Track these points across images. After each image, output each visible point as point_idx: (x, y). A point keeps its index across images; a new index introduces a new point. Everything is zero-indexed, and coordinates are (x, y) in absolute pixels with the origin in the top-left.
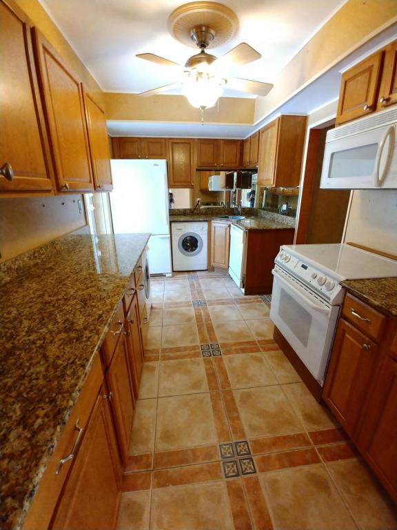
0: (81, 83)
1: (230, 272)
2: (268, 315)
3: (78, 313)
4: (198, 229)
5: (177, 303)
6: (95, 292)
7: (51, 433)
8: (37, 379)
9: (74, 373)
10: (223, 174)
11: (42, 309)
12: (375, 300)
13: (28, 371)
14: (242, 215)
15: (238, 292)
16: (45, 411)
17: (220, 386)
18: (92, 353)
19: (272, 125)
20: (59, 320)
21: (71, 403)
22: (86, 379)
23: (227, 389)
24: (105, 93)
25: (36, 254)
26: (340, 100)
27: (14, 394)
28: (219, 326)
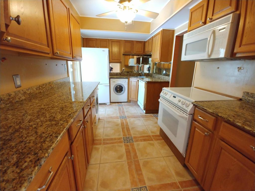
0: (69, 8)
1: (138, 103)
2: (156, 123)
3: (58, 113)
4: (123, 82)
5: (112, 117)
6: (68, 104)
7: (32, 170)
8: (29, 143)
9: (51, 140)
10: (135, 57)
11: (39, 111)
12: (210, 110)
13: (25, 139)
14: (144, 76)
15: (142, 112)
16: (30, 159)
17: (132, 158)
18: (63, 131)
19: (158, 34)
20: (47, 116)
21: (47, 155)
22: (57, 143)
23: (136, 159)
24: (81, 17)
25: (40, 88)
26: (189, 22)
27: (14, 150)
28: (133, 128)
